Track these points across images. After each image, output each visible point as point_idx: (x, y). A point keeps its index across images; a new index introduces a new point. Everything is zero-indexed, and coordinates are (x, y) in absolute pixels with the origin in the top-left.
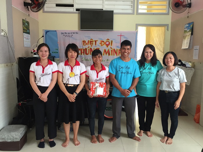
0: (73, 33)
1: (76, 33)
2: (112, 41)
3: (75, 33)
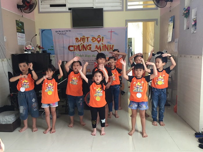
0: (67, 31)
1: (69, 31)
2: (103, 37)
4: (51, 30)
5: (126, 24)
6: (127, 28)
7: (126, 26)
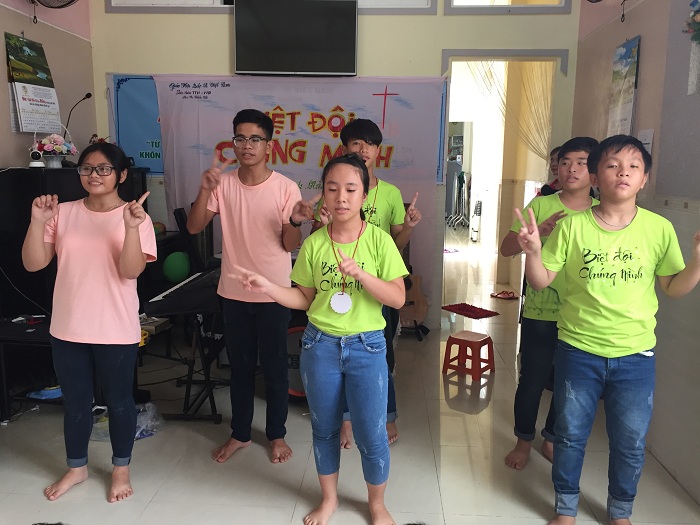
0: (213, 85)
1: (223, 85)
2: (352, 114)
3: (220, 85)
4: (151, 78)
5: (446, 67)
6: (446, 83)
7: (445, 75)
